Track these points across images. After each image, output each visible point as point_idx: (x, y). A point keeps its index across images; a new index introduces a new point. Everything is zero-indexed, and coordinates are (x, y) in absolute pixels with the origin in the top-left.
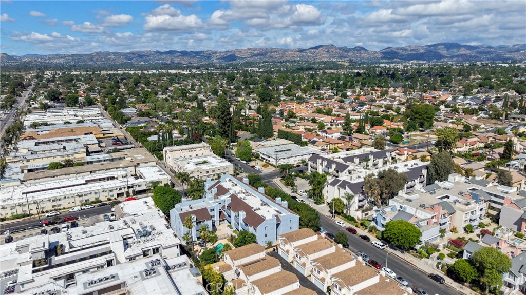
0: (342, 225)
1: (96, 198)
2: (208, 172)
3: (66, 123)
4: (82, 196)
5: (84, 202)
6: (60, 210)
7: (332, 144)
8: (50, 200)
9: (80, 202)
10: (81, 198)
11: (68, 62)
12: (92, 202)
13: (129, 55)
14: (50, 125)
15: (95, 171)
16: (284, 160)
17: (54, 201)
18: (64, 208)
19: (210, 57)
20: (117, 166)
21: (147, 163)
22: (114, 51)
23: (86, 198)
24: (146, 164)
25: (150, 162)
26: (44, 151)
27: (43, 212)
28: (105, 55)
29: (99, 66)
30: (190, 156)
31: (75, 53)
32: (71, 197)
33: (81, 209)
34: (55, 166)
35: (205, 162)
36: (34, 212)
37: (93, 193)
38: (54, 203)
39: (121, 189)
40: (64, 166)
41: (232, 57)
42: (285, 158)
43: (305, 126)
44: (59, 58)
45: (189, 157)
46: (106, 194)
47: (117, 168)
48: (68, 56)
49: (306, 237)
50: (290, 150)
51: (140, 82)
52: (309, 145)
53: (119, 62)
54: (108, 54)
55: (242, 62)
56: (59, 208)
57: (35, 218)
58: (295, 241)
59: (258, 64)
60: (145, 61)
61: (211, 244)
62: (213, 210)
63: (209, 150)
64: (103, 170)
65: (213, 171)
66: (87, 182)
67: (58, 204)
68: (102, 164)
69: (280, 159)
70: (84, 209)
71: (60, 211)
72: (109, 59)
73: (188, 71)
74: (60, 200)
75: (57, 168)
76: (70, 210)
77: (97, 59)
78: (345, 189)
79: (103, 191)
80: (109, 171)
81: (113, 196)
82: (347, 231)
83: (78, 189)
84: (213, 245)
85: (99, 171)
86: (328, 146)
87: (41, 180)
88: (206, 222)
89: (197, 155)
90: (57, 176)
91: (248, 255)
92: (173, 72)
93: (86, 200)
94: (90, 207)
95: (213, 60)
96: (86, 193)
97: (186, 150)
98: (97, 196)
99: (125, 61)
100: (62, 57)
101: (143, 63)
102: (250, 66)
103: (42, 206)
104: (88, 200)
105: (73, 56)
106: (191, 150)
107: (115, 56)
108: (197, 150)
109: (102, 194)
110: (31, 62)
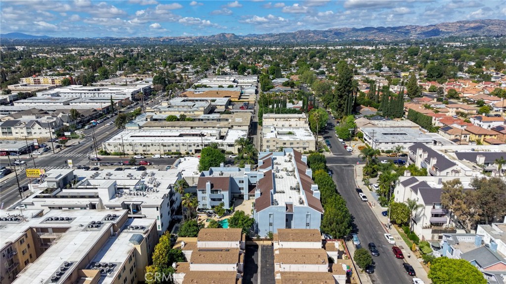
0: (389, 240)
1: (177, 150)
2: (285, 144)
3: (220, 87)
4: (166, 146)
5: (167, 151)
6: (148, 154)
7: (476, 135)
8: (141, 145)
9: (164, 151)
10: (165, 147)
11: (275, 41)
12: (173, 153)
13: (326, 33)
14: (208, 87)
15: (195, 127)
16: (387, 145)
17: (144, 146)
18: (151, 154)
19: (409, 32)
20: (214, 126)
21: (240, 126)
22: (314, 30)
23: (169, 148)
24: (239, 128)
25: (243, 126)
26: (179, 106)
27: (136, 154)
28: (305, 33)
29: (298, 43)
30: (283, 126)
31: (284, 32)
32: (157, 145)
33: (161, 158)
34: (172, 119)
35: (290, 133)
36: (131, 152)
37: (175, 145)
38: (145, 148)
39: (198, 146)
40: (178, 120)
41: (436, 32)
42: (388, 143)
43: (457, 108)
44: (269, 37)
45: (281, 126)
46: (185, 148)
47: (213, 127)
48: (277, 35)
49: (306, 241)
50: (405, 134)
51: (315, 56)
52: (440, 132)
53: (316, 39)
54: (309, 32)
55: (447, 36)
56: (148, 153)
57: (128, 157)
58: (288, 241)
59: (464, 39)
60: (339, 39)
61: (219, 217)
62: (243, 182)
63: (304, 122)
64: (201, 127)
65: (291, 144)
66: (181, 135)
67: (147, 149)
68: (205, 123)
69: (380, 143)
70: (163, 158)
71: (146, 156)
72: (308, 37)
73: (374, 47)
74: (149, 146)
75: (172, 121)
76: (153, 157)
77: (298, 37)
78: (416, 193)
79: (183, 145)
80: (206, 129)
81: (191, 151)
82: (391, 250)
83: (166, 140)
84: (220, 218)
85: (198, 127)
86: (468, 136)
87: (154, 128)
88: (222, 193)
89: (290, 126)
90: (166, 127)
91: (219, 240)
92: (357, 48)
93: (169, 151)
94: (167, 157)
95: (411, 36)
96: (169, 144)
97: (280, 118)
98: (178, 148)
99: (322, 38)
100: (271, 35)
101: (337, 40)
102: (454, 41)
103: (136, 149)
104: (171, 150)
105: (280, 34)
106: (287, 119)
107: (314, 33)
108: (292, 120)
109: (182, 147)
110: (249, 40)
